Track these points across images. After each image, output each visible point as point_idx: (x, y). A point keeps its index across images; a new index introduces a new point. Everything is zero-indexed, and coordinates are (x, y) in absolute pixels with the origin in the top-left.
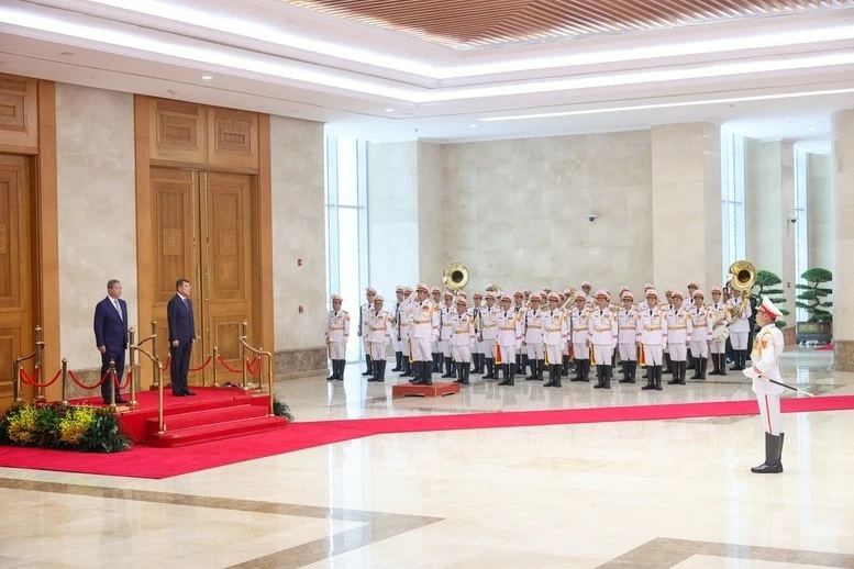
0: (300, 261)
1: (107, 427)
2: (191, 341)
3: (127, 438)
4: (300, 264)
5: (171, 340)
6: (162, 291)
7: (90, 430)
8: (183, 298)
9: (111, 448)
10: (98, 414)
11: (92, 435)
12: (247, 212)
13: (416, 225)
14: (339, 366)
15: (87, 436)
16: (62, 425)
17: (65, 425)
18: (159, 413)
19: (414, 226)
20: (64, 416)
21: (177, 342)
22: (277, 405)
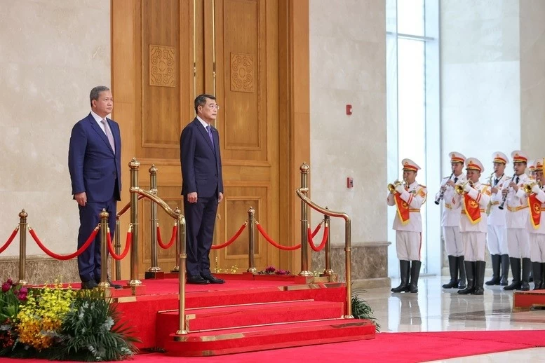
0: (349, 107)
1: (95, 321)
2: (217, 196)
3: (129, 339)
4: (349, 113)
5: (186, 190)
6: (147, 141)
7: (68, 323)
8: (205, 125)
9: (103, 353)
10: (79, 301)
11: (72, 333)
12: (272, 28)
13: (518, 63)
14: (411, 270)
15: (65, 333)
16: (21, 315)
17: (26, 316)
18: (179, 302)
19: (514, 67)
20: (24, 301)
21: (194, 195)
22: (355, 303)
